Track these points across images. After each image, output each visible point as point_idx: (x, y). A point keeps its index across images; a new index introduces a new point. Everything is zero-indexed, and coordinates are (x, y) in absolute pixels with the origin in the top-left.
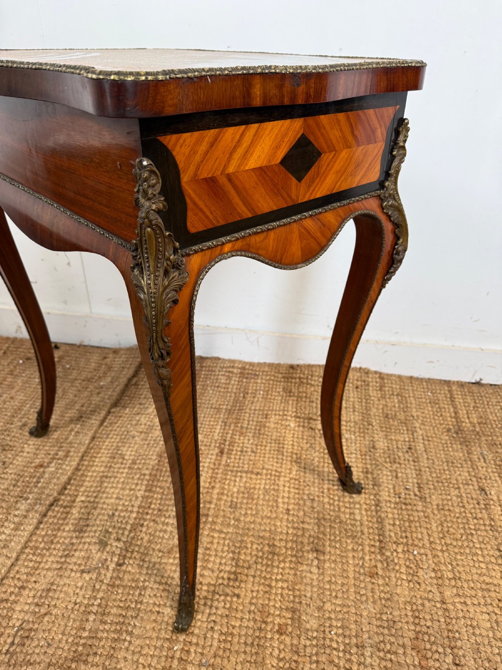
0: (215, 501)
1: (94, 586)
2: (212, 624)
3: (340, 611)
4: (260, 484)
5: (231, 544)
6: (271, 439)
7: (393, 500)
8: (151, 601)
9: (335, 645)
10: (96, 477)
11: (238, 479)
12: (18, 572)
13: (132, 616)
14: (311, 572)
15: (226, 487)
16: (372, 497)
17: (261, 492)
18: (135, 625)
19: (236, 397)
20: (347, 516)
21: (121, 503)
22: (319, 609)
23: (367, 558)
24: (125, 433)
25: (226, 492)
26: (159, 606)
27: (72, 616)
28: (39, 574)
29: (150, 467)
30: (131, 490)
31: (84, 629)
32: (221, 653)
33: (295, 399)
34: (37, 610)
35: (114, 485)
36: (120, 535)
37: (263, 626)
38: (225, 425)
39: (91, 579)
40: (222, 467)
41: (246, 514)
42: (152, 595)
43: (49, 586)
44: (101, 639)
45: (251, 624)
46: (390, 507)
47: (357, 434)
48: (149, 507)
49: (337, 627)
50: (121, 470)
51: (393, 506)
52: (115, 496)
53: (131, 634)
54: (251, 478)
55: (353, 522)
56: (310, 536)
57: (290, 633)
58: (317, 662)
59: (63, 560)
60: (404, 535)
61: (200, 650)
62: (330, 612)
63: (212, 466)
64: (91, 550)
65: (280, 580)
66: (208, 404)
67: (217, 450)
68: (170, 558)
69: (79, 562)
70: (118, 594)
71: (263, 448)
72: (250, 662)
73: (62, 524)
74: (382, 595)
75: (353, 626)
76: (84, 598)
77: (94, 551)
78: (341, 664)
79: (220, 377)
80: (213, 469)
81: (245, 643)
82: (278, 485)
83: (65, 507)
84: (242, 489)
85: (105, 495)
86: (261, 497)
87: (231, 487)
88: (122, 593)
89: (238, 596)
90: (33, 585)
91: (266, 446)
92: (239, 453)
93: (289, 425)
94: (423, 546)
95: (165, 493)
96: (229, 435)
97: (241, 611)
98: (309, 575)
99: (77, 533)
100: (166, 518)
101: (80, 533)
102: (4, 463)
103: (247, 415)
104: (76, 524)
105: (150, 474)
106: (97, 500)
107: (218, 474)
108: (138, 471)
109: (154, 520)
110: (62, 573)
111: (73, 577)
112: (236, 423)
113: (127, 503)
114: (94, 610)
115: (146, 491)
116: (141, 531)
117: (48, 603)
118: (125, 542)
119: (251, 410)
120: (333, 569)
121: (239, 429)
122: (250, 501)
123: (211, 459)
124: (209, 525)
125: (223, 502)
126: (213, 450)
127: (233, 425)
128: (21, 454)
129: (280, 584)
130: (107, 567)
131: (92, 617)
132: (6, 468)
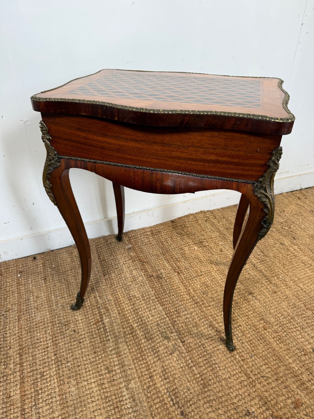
0: (195, 295)
1: (182, 356)
2: (241, 341)
3: (277, 311)
4: (206, 279)
5: (218, 308)
6: (193, 258)
7: (258, 262)
8: (211, 347)
9: (285, 323)
10: (131, 312)
11: (195, 281)
12: (142, 372)
13: (209, 357)
14: (256, 303)
15: (194, 287)
16: (250, 264)
17: (209, 282)
18: (214, 360)
19: (159, 246)
20: (248, 275)
21: (156, 317)
22: (270, 313)
23: (269, 287)
24: (124, 285)
25: (196, 289)
26: (216, 347)
27: (185, 373)
28: (152, 367)
29: (153, 295)
30: (154, 309)
31: (195, 374)
32: (253, 348)
33: (186, 236)
34: (168, 381)
35: (144, 311)
36: (171, 331)
37: (258, 330)
38: (168, 261)
39: (177, 355)
40: (184, 279)
41: (212, 294)
42: (209, 345)
43: (163, 369)
44: (206, 373)
45: (254, 333)
46: (259, 265)
47: (223, 241)
48: (170, 312)
49: (281, 316)
50: (140, 303)
51: (260, 264)
52: (150, 315)
53: (216, 364)
54: (200, 279)
55: (252, 277)
56: (243, 290)
57: (269, 327)
58: (285, 331)
59: (156, 355)
60: (272, 273)
61: (246, 352)
62: (274, 313)
63: (180, 281)
64: (164, 344)
65: (248, 311)
66: (150, 254)
67: (176, 274)
68: (201, 327)
69: (165, 351)
70: (195, 353)
71: (193, 263)
72: (265, 345)
73: (138, 341)
74: (284, 297)
75: (285, 313)
76: (183, 363)
77: (167, 343)
78: (292, 327)
79: (142, 239)
80: (182, 282)
81: (258, 340)
82: (213, 276)
83: (131, 333)
84: (201, 285)
85: (145, 318)
86: (211, 284)
87: (196, 286)
88: (196, 352)
89: (241, 326)
90: (155, 372)
91: (194, 262)
92: (186, 270)
93: (195, 249)
94: (282, 274)
95: (171, 302)
96: (174, 264)
97: (246, 330)
98: (256, 304)
99: (150, 341)
100: (182, 312)
101: (152, 340)
102: (74, 331)
103: (173, 252)
104: (146, 337)
105: (156, 298)
106: (144, 322)
107: (185, 283)
108: (149, 299)
109: (178, 316)
110: (163, 360)
111: (169, 359)
112: (172, 258)
113: (159, 316)
114: (192, 365)
115: (162, 306)
116: (178, 324)
117: (170, 375)
118: (176, 332)
119: (173, 249)
120: (261, 297)
121: (176, 260)
122: (209, 288)
123: (177, 278)
124: (203, 306)
125: (199, 294)
126: (174, 274)
127: (171, 259)
128: (78, 322)
129: (250, 313)
130: (179, 346)
131: (194, 368)
132: (78, 333)
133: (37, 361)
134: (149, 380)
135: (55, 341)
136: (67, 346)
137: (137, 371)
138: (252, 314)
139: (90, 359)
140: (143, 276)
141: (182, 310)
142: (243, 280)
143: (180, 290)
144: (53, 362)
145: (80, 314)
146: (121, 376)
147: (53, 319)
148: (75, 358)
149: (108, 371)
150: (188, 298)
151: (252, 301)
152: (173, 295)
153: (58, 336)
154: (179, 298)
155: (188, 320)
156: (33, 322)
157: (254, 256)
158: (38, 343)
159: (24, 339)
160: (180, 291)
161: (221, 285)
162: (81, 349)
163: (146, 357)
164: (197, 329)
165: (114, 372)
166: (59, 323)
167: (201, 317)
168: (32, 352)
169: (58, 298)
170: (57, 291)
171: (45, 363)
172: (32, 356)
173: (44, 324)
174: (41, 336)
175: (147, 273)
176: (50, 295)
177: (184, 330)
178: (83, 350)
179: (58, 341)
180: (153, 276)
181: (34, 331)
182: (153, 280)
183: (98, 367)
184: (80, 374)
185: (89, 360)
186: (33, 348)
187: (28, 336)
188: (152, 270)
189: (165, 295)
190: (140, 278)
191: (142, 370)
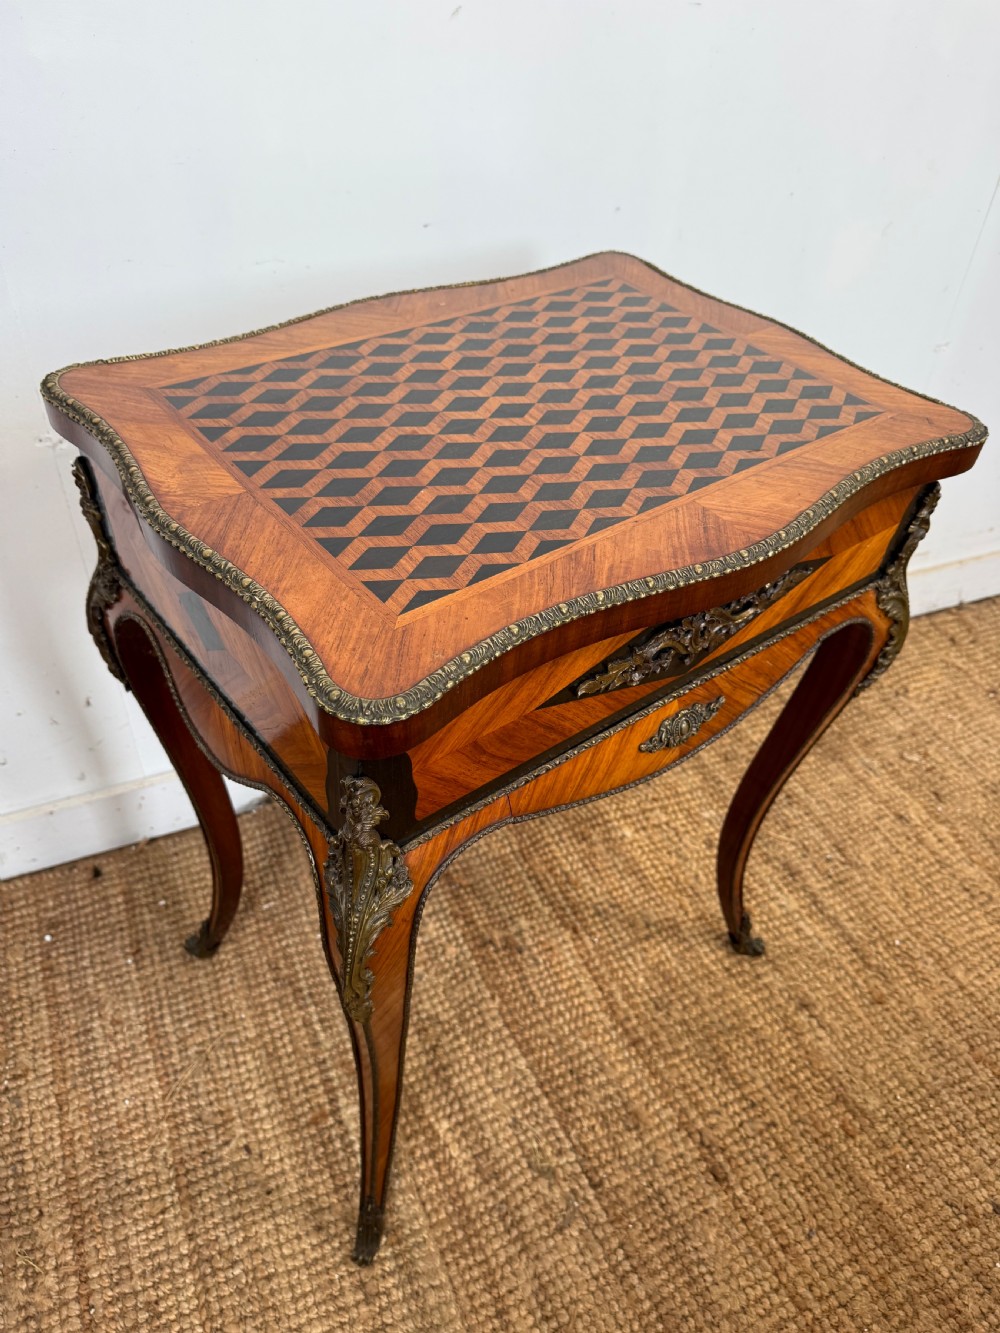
0: (631, 1013)
1: (596, 1238)
3: (885, 1068)
4: (662, 951)
5: (705, 1061)
8: (685, 1203)
9: (911, 1110)
10: (426, 1078)
11: (630, 961)
12: (471, 1297)
13: (679, 1240)
14: (820, 1039)
15: (626, 982)
17: (674, 964)
18: (696, 1248)
20: (796, 937)
21: (508, 1095)
22: (865, 1077)
23: (860, 981)
25: (632, 990)
26: (699, 1202)
27: (608, 1296)
28: (502, 1278)
29: (495, 1013)
30: (502, 1066)
31: (638, 1300)
32: (815, 1206)
35: (469, 1074)
36: (558, 1145)
37: (829, 1140)
38: (539, 883)
39: (581, 1231)
40: (593, 954)
41: (685, 1007)
42: (678, 1195)
43: (536, 1283)
44: (672, 1296)
45: (816, 1148)
46: (828, 897)
47: (715, 806)
48: (553, 1076)
49: (898, 1087)
50: (456, 1044)
51: (831, 893)
52: (489, 1090)
53: (700, 1262)
54: (645, 950)
55: (809, 943)
56: (780, 991)
57: (861, 1129)
58: (910, 1142)
59: (515, 1233)
60: (871, 926)
61: (793, 1221)
62: (877, 1076)
63: (580, 961)
64: (538, 1192)
65: (797, 1070)
67: (568, 935)
68: (651, 1130)
69: (541, 1220)
70: (634, 1225)
71: (620, 892)
72: (851, 1193)
73: (456, 1184)
74: (907, 1018)
75: (910, 1076)
76: (598, 1262)
77: (546, 1192)
78: (933, 1126)
80: (586, 964)
81: (829, 1175)
83: (432, 1155)
84: (648, 973)
85: (473, 1099)
86: (681, 970)
87: (633, 979)
88: (639, 1220)
89: (774, 1124)
90: (512, 1297)
91: (622, 887)
92: (597, 919)
94: (900, 931)
95: (553, 1040)
96: (560, 897)
97: (792, 1139)
98: (820, 1043)
99: (494, 1182)
100: (592, 1077)
101: (497, 1179)
102: (247, 1148)
103: (554, 847)
104: (478, 1170)
105: (507, 1025)
106: (469, 1113)
107: (597, 968)
108: (483, 1030)
109: (578, 1092)
110: (535, 1252)
111: (555, 1247)
112: (551, 870)
113: (516, 1091)
114: (628, 1268)
115: (525, 1055)
116: (579, 1119)
117: (559, 1305)
118: (574, 1148)
119: (552, 836)
120: (838, 1018)
121: (564, 879)
122: (673, 985)
123: (569, 950)
124: (655, 1053)
125: (642, 1009)
126: (561, 934)
127: (549, 876)
128: (256, 1116)
129: (802, 1076)
130: (585, 1199)
131: (634, 1279)
132: (261, 1156)
133: (134, 1261)
134: (496, 1322)
135: (187, 1187)
136: (226, 1203)
137: (455, 1291)
138: (808, 1079)
139: (303, 1252)
140: (461, 941)
141: (589, 1068)
142: (778, 957)
143: (583, 994)
144: (186, 1265)
145: (261, 1086)
146: (405, 1311)
147: (174, 1106)
148: (255, 1247)
149: (365, 1294)
150: (609, 1024)
151: (809, 1031)
152: (560, 1013)
153: (195, 1169)
154: (580, 1024)
155: (609, 1106)
156: (109, 1118)
157: (815, 866)
158: (129, 1194)
159: (84, 1182)
160: (582, 1000)
161: (712, 972)
162: (274, 1215)
163: (484, 1241)
164: (640, 1138)
165: (384, 1299)
166: (194, 1121)
167: (652, 1095)
168: (115, 1229)
169: (186, 1024)
170: (181, 998)
171: (160, 1267)
172: (116, 1244)
173: (146, 1126)
174: (140, 1170)
175: (472, 927)
176: (157, 1014)
177: (597, 1141)
178: (280, 1220)
179: (197, 1188)
180: (491, 942)
181: (114, 1152)
182: (495, 956)
183: (331, 1282)
184: (274, 1308)
185: (301, 1257)
186: (115, 1213)
187: (95, 1169)
188: (489, 917)
189: (534, 1012)
190: (452, 950)
191: (472, 1288)
